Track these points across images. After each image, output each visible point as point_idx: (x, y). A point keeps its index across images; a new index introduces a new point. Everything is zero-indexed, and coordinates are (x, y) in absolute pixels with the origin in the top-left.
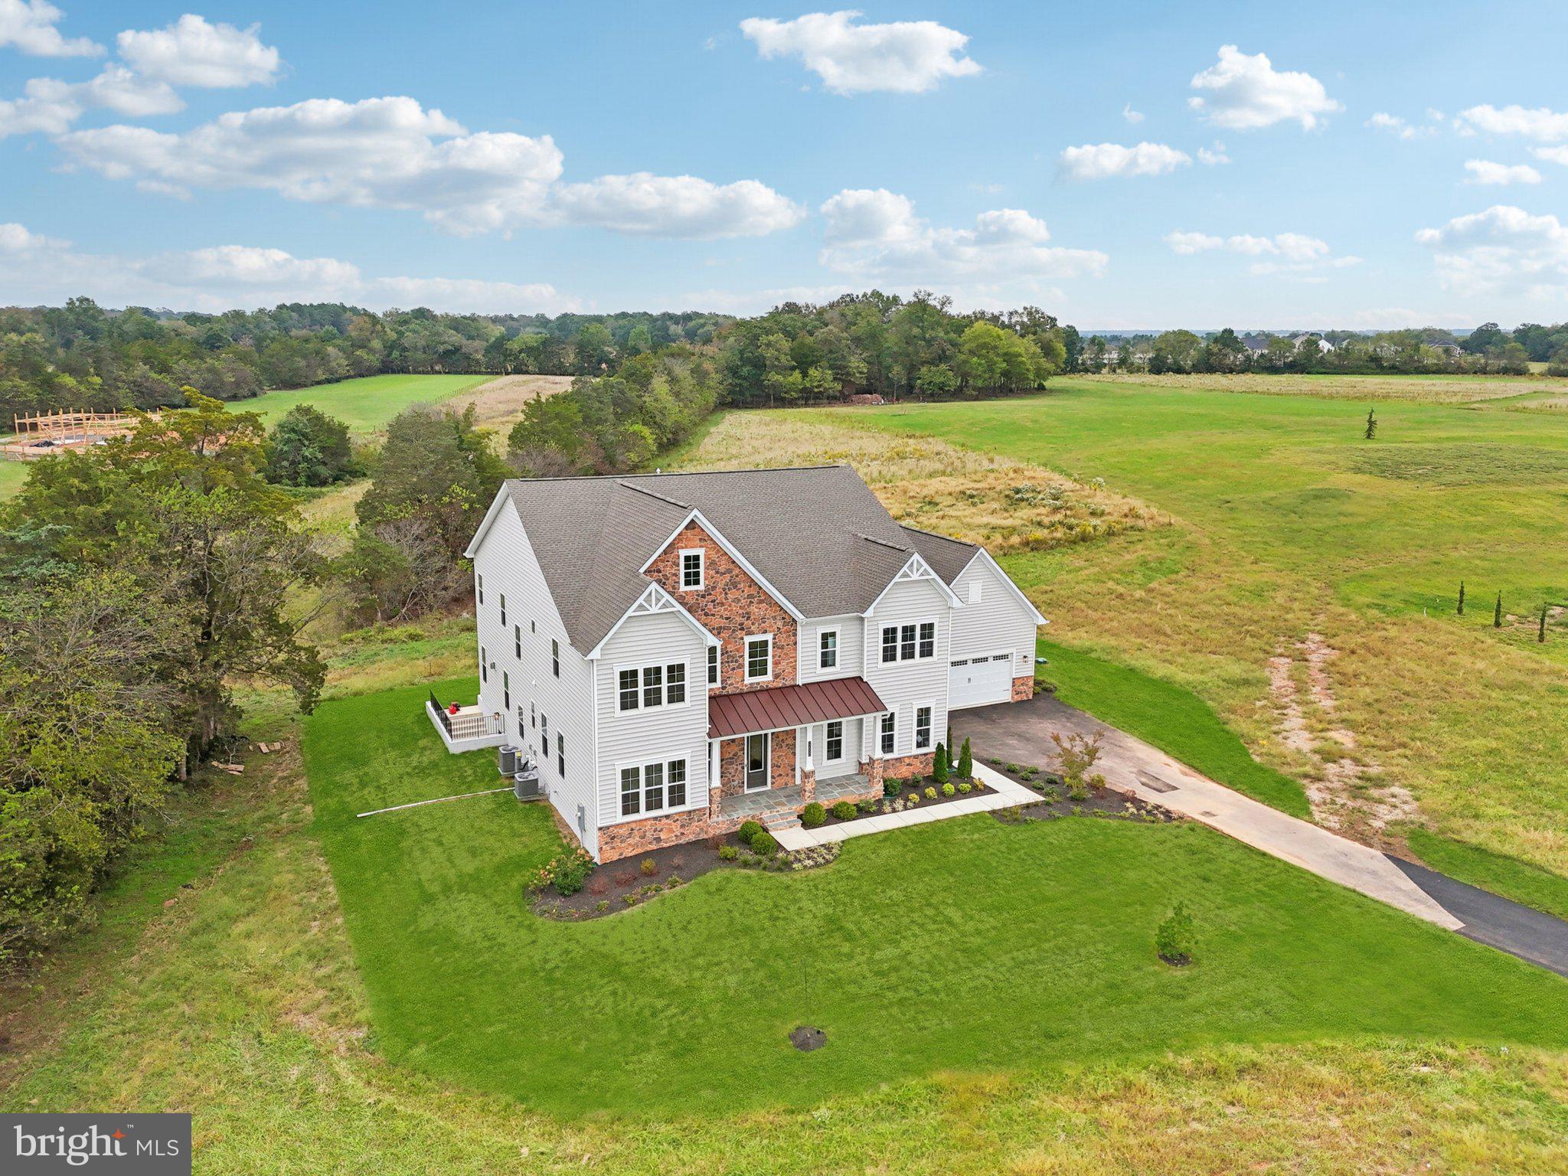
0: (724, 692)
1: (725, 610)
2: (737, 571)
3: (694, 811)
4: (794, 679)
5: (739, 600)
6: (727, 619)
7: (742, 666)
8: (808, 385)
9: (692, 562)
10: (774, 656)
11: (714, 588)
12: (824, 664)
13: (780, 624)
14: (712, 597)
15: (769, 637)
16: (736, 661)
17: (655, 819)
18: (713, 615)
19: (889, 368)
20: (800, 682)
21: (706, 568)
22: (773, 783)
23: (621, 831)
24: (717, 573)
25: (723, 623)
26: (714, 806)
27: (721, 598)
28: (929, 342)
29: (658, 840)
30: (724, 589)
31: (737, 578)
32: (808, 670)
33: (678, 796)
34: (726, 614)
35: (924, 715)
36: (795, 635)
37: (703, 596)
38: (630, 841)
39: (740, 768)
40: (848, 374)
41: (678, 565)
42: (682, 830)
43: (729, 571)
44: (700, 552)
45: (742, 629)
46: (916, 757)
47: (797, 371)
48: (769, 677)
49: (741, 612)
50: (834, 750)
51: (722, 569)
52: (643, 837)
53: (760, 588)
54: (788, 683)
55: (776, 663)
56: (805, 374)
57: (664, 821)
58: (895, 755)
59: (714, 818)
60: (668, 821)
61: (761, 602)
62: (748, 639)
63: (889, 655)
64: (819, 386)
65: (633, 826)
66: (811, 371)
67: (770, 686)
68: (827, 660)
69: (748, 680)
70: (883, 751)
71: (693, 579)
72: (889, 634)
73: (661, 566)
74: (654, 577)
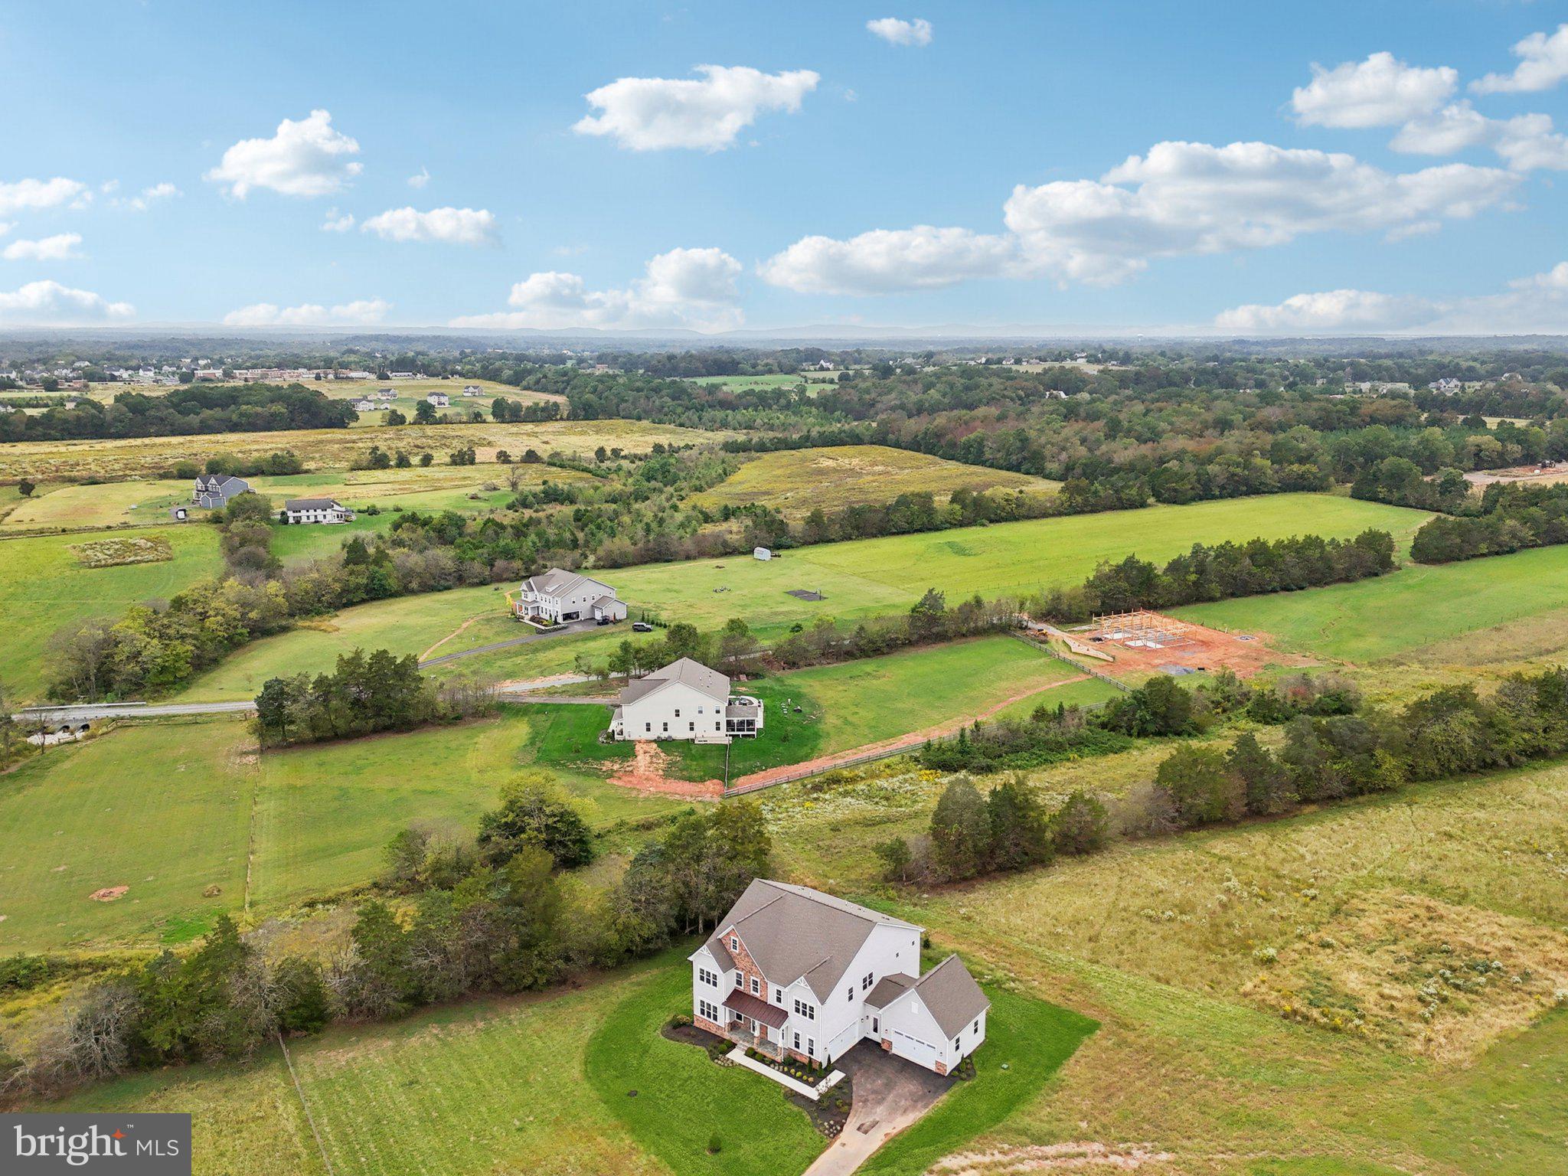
0: (744, 992)
2: (747, 952)
3: (718, 1026)
4: (767, 1000)
5: (749, 962)
7: (750, 986)
9: (735, 942)
10: (760, 988)
11: (741, 954)
12: (777, 1001)
13: (761, 977)
14: (740, 957)
15: (758, 980)
16: (748, 983)
17: (709, 1021)
18: (741, 963)
20: (769, 1003)
21: (739, 946)
23: (700, 1019)
25: (744, 968)
26: (726, 1029)
27: (743, 959)
29: (710, 1030)
30: (744, 956)
31: (748, 955)
32: (772, 999)
33: (716, 1018)
34: (745, 965)
35: (811, 1042)
36: (767, 985)
37: (738, 955)
38: (703, 1024)
41: (731, 941)
42: (717, 1030)
44: (737, 940)
45: (750, 973)
46: (807, 1057)
48: (758, 995)
49: (749, 966)
51: (744, 948)
52: (706, 1025)
53: (754, 961)
55: (761, 991)
57: (711, 1024)
58: (799, 1051)
59: (726, 1033)
62: (752, 978)
63: (797, 1010)
65: (704, 1019)
67: (758, 998)
69: (752, 992)
70: (796, 1047)
71: (735, 947)
72: (797, 1002)
73: (726, 938)
74: (724, 942)
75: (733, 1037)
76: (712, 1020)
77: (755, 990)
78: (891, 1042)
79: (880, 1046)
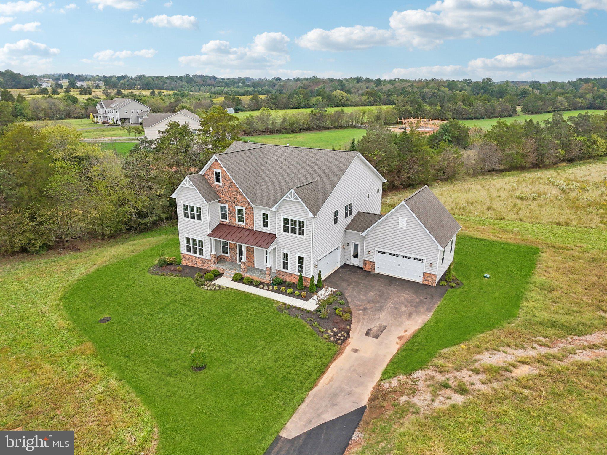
0: (229, 224)
1: (229, 194)
2: (231, 182)
3: (206, 259)
4: (253, 227)
5: (233, 192)
7: (235, 217)
9: (218, 174)
10: (245, 216)
11: (225, 185)
13: (247, 205)
14: (224, 189)
15: (244, 209)
16: (233, 214)
17: (195, 257)
18: (225, 195)
20: (255, 229)
21: (222, 177)
23: (186, 257)
24: (225, 180)
25: (228, 199)
26: (212, 261)
27: (227, 190)
29: (197, 265)
30: (228, 187)
31: (232, 184)
32: (258, 225)
33: (201, 252)
34: (229, 196)
35: (301, 260)
36: (253, 211)
37: (222, 187)
38: (189, 261)
39: (235, 253)
41: (213, 174)
42: (203, 264)
43: (229, 181)
44: (220, 171)
45: (235, 203)
46: (297, 275)
48: (244, 224)
49: (234, 196)
51: (227, 179)
52: (192, 261)
53: (239, 189)
54: (251, 228)
55: (246, 219)
57: (198, 259)
58: (288, 271)
59: (212, 264)
61: (240, 195)
62: (237, 207)
63: (286, 229)
65: (189, 256)
67: (244, 227)
68: (265, 224)
69: (237, 223)
70: (284, 268)
71: (218, 180)
72: (286, 221)
73: (209, 173)
74: (207, 177)
75: (220, 267)
76: (198, 255)
77: (241, 220)
78: (374, 263)
79: (362, 268)
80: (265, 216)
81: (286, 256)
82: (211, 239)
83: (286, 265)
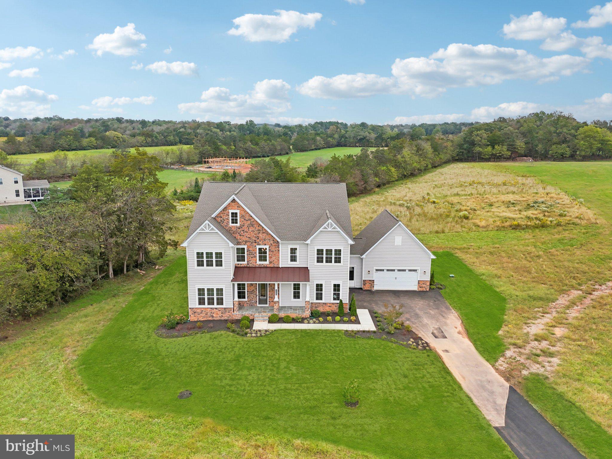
0: (248, 266)
1: (248, 234)
2: (252, 220)
3: (227, 308)
5: (254, 231)
6: (249, 238)
7: (255, 257)
8: (494, 153)
9: (234, 215)
10: (269, 255)
11: (243, 226)
12: (292, 260)
13: (272, 242)
14: (243, 229)
15: (267, 247)
16: (253, 255)
17: (211, 308)
18: (243, 236)
19: (537, 146)
20: (280, 266)
21: (240, 218)
22: (269, 304)
23: (198, 311)
24: (245, 220)
25: (247, 239)
26: (235, 308)
27: (246, 230)
28: (559, 134)
29: (213, 316)
30: (248, 226)
31: (253, 223)
32: (285, 261)
33: (220, 301)
34: (249, 236)
35: (337, 287)
36: (278, 247)
37: (239, 228)
38: (202, 315)
39: (255, 296)
40: (515, 148)
41: (229, 216)
42: (222, 315)
43: (250, 220)
44: (238, 211)
45: (256, 242)
46: (333, 304)
47: (490, 146)
48: (267, 262)
49: (255, 236)
50: (297, 295)
51: (247, 219)
52: (207, 314)
53: (263, 227)
54: (275, 266)
55: (270, 257)
56: (493, 148)
57: (215, 310)
58: (323, 301)
59: (235, 312)
60: (216, 310)
61: (263, 233)
62: (258, 247)
63: (320, 260)
64: (500, 153)
65: (203, 310)
66: (496, 147)
67: (268, 266)
68: (293, 259)
69: (258, 262)
70: (317, 299)
71: (234, 221)
72: (320, 252)
73: (222, 215)
74: (219, 219)
75: (247, 313)
76: (215, 306)
77: (263, 258)
78: (373, 281)
79: (361, 289)
80: (293, 251)
81: (319, 287)
82: (234, 285)
83: (319, 296)
